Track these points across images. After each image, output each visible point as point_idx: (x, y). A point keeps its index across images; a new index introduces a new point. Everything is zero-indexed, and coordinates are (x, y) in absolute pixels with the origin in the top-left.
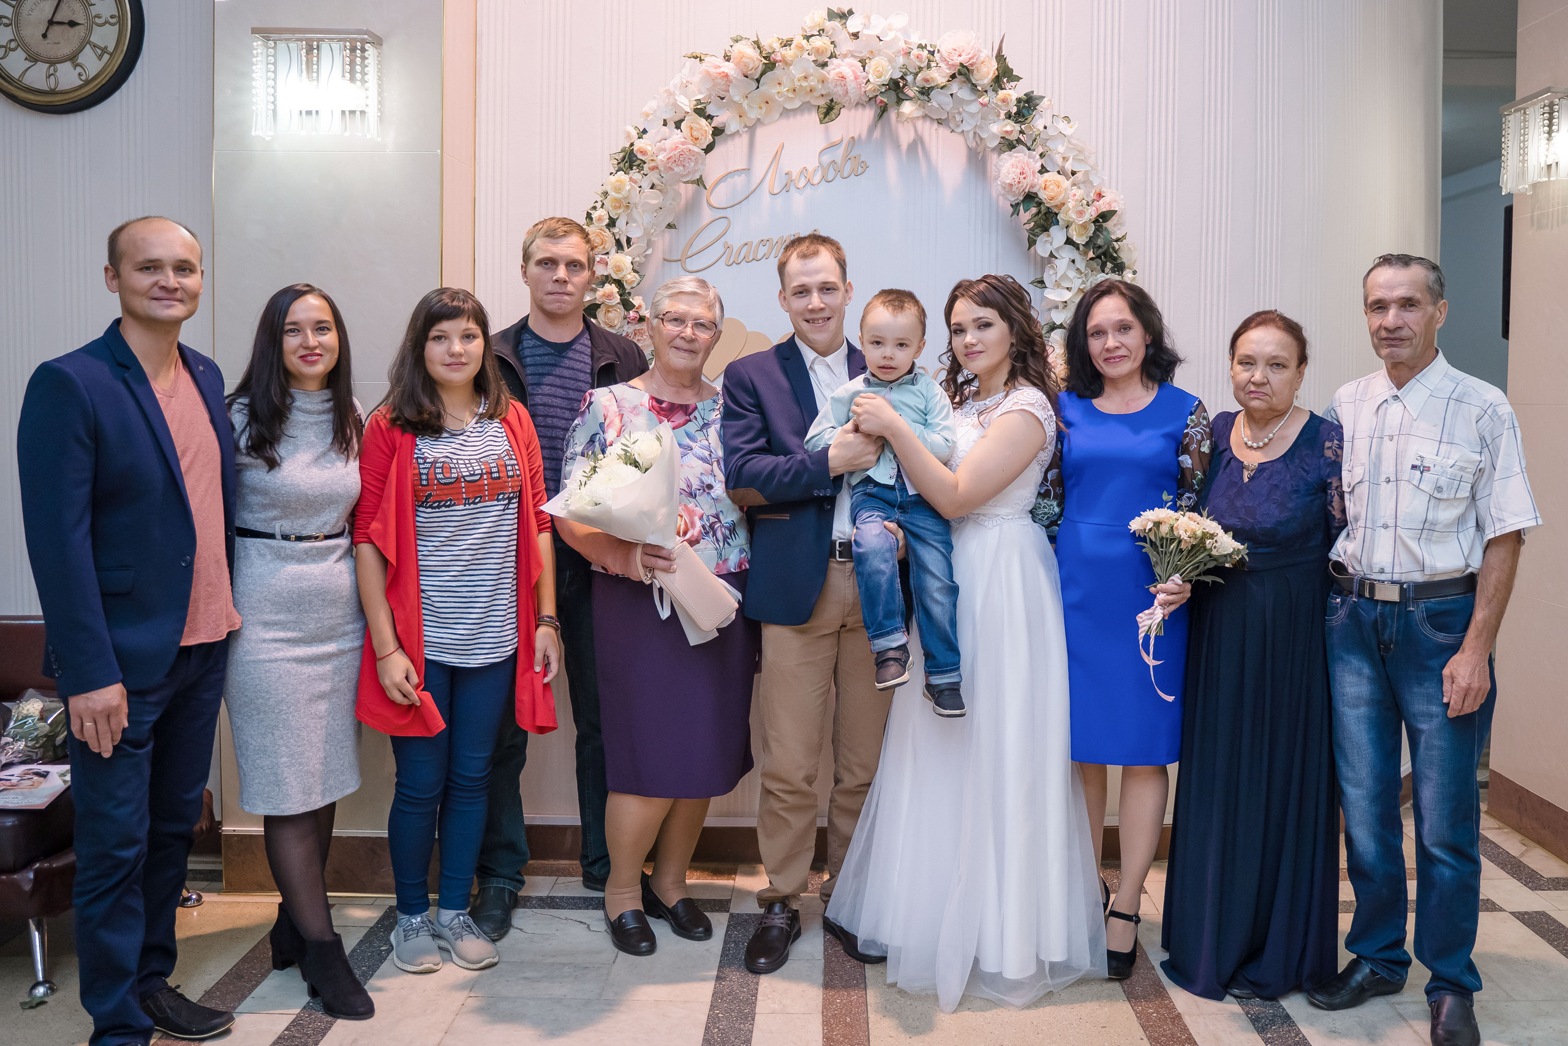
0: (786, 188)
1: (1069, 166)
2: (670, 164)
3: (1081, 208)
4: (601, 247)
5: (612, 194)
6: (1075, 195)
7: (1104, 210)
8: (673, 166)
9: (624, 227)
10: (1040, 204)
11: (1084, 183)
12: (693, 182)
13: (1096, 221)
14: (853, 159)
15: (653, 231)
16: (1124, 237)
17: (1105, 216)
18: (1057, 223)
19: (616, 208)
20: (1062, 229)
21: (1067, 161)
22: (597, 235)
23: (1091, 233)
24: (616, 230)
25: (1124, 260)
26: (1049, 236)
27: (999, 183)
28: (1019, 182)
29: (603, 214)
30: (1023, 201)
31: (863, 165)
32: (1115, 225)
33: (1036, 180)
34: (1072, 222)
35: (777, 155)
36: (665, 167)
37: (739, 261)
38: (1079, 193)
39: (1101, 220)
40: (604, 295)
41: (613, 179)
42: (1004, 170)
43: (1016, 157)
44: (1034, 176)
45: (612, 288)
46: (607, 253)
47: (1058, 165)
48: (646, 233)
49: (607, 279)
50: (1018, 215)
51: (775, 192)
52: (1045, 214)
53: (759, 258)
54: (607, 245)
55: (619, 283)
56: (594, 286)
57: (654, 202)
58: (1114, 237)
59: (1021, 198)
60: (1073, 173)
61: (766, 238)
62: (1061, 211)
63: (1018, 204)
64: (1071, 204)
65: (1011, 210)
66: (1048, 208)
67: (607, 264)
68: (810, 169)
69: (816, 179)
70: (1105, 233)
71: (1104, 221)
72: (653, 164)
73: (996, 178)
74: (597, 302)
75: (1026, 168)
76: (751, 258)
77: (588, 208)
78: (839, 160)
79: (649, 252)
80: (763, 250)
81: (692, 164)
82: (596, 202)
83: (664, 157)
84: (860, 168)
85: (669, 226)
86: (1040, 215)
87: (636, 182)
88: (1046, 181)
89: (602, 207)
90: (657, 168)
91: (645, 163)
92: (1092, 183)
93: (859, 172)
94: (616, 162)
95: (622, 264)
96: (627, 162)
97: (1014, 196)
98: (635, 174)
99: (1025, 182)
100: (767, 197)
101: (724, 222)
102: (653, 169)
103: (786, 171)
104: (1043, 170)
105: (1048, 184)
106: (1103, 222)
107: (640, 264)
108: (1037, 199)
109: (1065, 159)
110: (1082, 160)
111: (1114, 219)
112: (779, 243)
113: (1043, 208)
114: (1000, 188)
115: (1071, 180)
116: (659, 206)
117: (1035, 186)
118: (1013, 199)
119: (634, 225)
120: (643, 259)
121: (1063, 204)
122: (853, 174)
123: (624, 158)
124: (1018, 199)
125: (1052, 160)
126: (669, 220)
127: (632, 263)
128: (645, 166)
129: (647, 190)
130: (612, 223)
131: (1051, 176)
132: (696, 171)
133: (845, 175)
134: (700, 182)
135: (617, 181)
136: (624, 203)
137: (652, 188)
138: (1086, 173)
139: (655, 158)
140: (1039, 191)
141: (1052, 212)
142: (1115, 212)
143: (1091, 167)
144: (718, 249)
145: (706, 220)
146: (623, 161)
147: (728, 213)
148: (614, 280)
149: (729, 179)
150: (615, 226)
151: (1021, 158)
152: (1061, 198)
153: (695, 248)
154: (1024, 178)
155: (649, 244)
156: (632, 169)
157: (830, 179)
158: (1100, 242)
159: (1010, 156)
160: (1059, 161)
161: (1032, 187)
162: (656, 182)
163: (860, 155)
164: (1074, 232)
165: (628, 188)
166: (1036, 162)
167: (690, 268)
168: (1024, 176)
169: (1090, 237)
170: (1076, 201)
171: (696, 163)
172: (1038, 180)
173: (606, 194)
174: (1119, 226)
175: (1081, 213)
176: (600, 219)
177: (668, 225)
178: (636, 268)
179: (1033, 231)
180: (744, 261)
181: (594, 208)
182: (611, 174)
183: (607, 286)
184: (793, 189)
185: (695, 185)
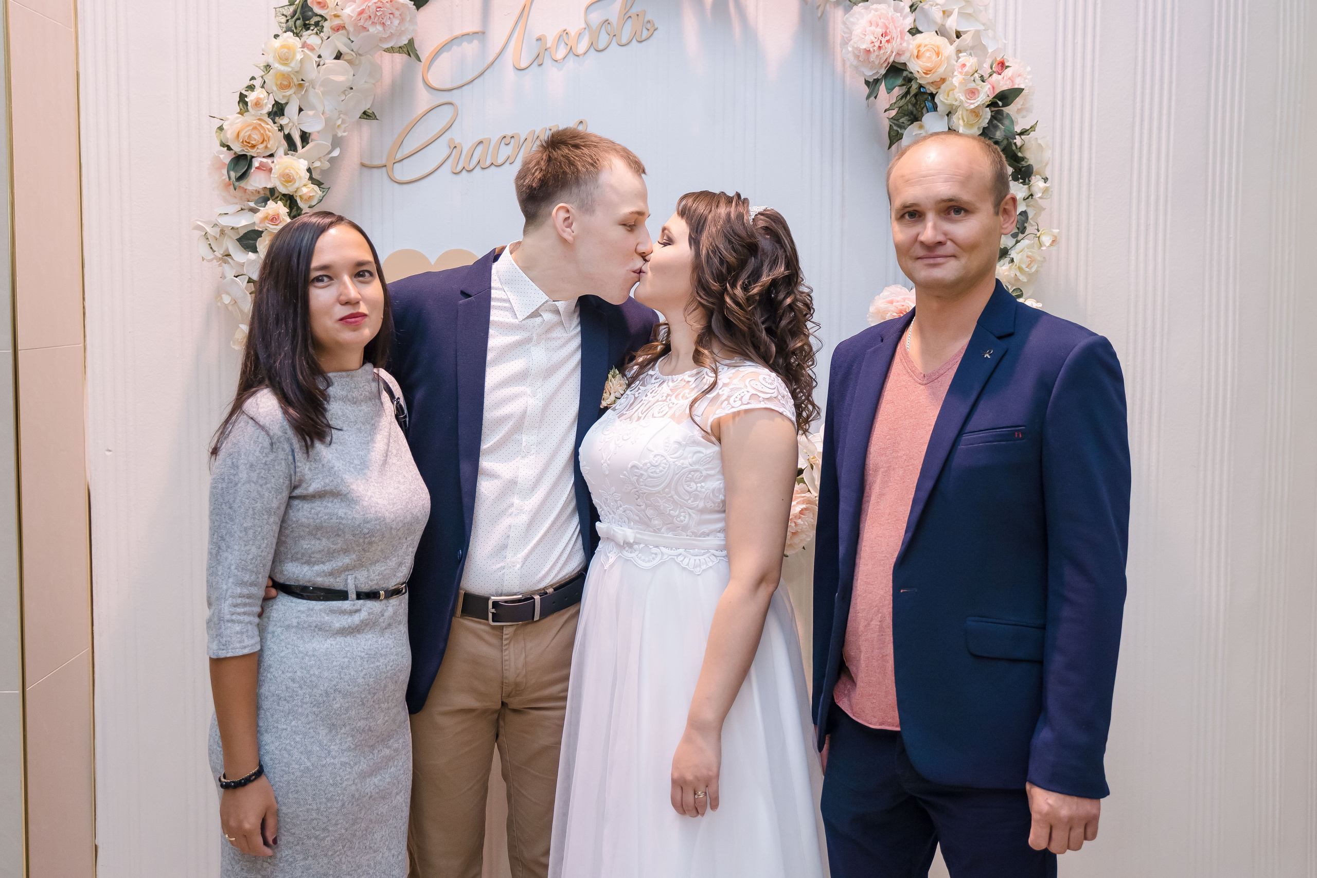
0: (538, 60)
1: (952, 24)
2: (362, 21)
3: (973, 85)
4: (262, 146)
5: (276, 66)
6: (964, 65)
7: (1005, 88)
8: (368, 24)
9: (296, 117)
10: (909, 80)
11: (972, 48)
12: (400, 49)
13: (992, 104)
14: (634, 17)
15: (339, 122)
16: (1033, 128)
17: (1005, 98)
18: (935, 108)
19: (283, 87)
20: (942, 117)
21: (948, 16)
22: (255, 128)
23: (985, 123)
24: (284, 121)
25: (1032, 161)
26: (921, 127)
27: (850, 49)
28: (880, 47)
29: (262, 96)
30: (885, 76)
31: (649, 26)
32: (1019, 111)
33: (905, 44)
34: (958, 107)
35: (524, 12)
36: (355, 25)
37: (471, 167)
38: (970, 61)
39: (1000, 103)
40: (266, 218)
41: (277, 43)
42: (857, 30)
43: (876, 10)
44: (902, 38)
45: (278, 208)
46: (271, 155)
47: (935, 23)
48: (329, 124)
49: (271, 194)
50: (876, 97)
51: (523, 65)
52: (916, 95)
53: (500, 161)
54: (271, 142)
55: (290, 201)
56: (252, 204)
57: (340, 78)
58: (1018, 129)
59: (883, 71)
60: (958, 35)
61: (510, 134)
62: (940, 91)
63: (877, 81)
64: (956, 80)
65: (866, 90)
66: (921, 86)
67: (270, 170)
68: (573, 32)
69: (582, 47)
70: (1006, 122)
71: (1005, 105)
72: (337, 22)
73: (845, 42)
74: (256, 228)
75: (891, 26)
76: (488, 163)
77: (241, 87)
78: (614, 20)
79: (336, 153)
80: (505, 152)
81: (396, 22)
82: (253, 78)
83: (353, 11)
84: (645, 31)
85: (366, 115)
86: (908, 97)
87: (312, 49)
88: (919, 46)
89: (263, 87)
90: (344, 27)
91: (326, 20)
92: (984, 48)
93: (644, 37)
94: (284, 19)
95: (292, 171)
96: (298, 19)
97: (871, 68)
98: (310, 37)
99: (889, 46)
100: (510, 73)
101: (447, 112)
102: (338, 29)
103: (537, 35)
104: (914, 31)
105: (923, 49)
106: (1003, 106)
107: (324, 172)
108: (905, 73)
109: (946, 14)
110: (969, 14)
111: (1018, 103)
112: (529, 140)
113: (914, 86)
114: (851, 57)
115: (955, 44)
116: (349, 84)
117: (904, 52)
118: (870, 74)
119: (311, 113)
120: (327, 165)
121: (943, 80)
122: (634, 40)
123: (295, 12)
124: (877, 73)
125: (925, 14)
126: (366, 106)
127: (309, 170)
128: (326, 25)
129: (329, 61)
130: (278, 110)
131: (928, 38)
132: (402, 33)
133: (624, 41)
134: (409, 49)
135: (283, 46)
136: (295, 80)
137: (339, 56)
138: (977, 34)
139: (339, 13)
140: (909, 60)
141: (925, 93)
142: (1017, 92)
143: (984, 24)
144: (439, 150)
145: (422, 108)
146: (292, 17)
147: (454, 97)
148: (284, 195)
149: (455, 48)
150: (283, 115)
151: (884, 12)
152: (941, 70)
153: (407, 149)
154: (888, 41)
155: (337, 142)
156: (308, 29)
157: (601, 47)
158: (999, 135)
159: (866, 8)
160: (937, 15)
161: (898, 54)
162: (344, 49)
163: (645, 12)
164: (961, 122)
165: (299, 57)
166: (904, 18)
167: (399, 177)
168: (887, 38)
169: (984, 129)
170: (966, 74)
171: (402, 20)
172: (909, 44)
173: (268, 67)
174: (1024, 113)
175: (972, 93)
176: (258, 104)
177: (365, 113)
178: (315, 176)
179: (898, 120)
180: (478, 168)
181: (251, 88)
182: (276, 36)
183: (271, 203)
184: (548, 62)
185: (405, 56)
